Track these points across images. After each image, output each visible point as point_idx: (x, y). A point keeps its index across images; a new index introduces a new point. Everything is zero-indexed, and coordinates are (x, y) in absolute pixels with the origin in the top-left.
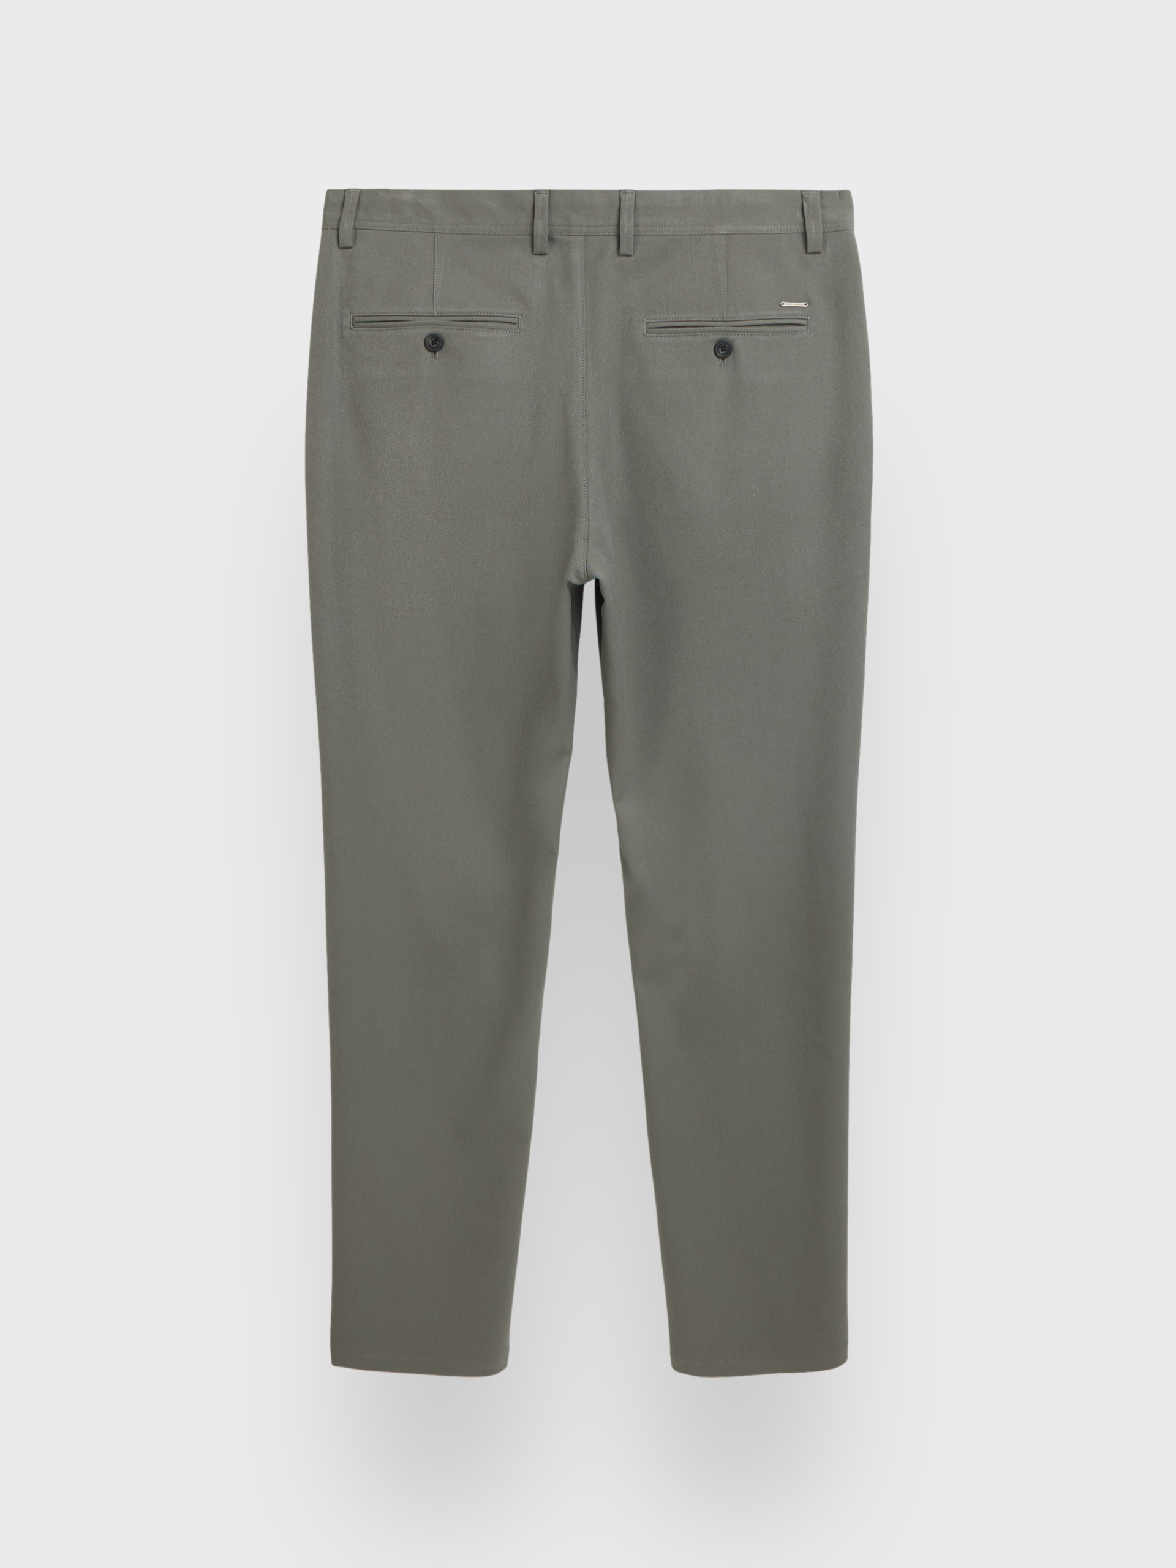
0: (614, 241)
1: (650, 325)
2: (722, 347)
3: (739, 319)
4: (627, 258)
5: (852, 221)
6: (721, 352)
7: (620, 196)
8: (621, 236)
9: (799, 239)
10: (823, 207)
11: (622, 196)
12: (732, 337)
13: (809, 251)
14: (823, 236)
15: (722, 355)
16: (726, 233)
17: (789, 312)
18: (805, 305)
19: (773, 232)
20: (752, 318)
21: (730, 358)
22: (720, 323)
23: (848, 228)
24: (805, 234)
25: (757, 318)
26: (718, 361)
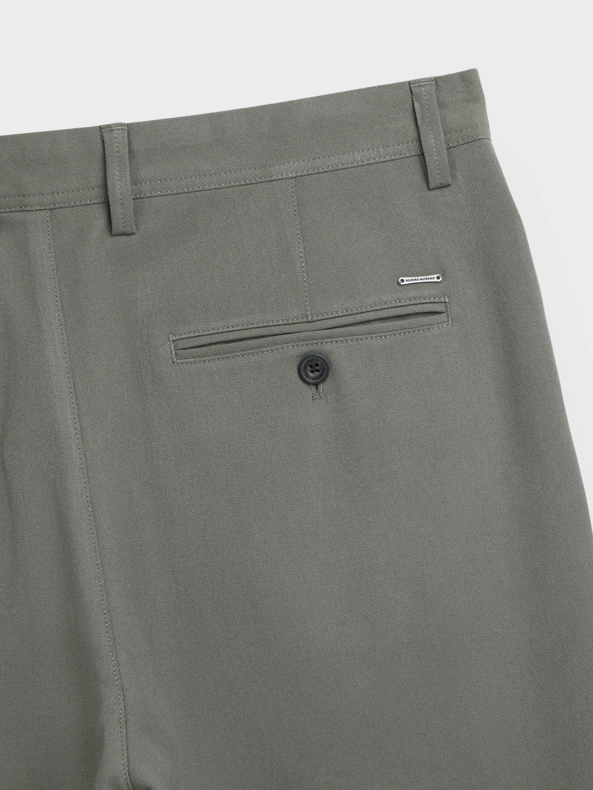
0: (99, 213)
1: (181, 345)
2: (311, 366)
3: (335, 315)
4: (126, 238)
5: (485, 125)
6: (311, 374)
7: (102, 137)
8: (111, 203)
9: (414, 165)
10: (442, 105)
11: (106, 137)
12: (327, 347)
13: (431, 186)
14: (449, 155)
15: (313, 379)
16: (294, 175)
17: (413, 293)
18: (438, 278)
19: (372, 161)
20: (355, 311)
21: (329, 381)
22: (301, 327)
23: (480, 137)
24: (422, 155)
25: (364, 309)
26: (308, 391)
